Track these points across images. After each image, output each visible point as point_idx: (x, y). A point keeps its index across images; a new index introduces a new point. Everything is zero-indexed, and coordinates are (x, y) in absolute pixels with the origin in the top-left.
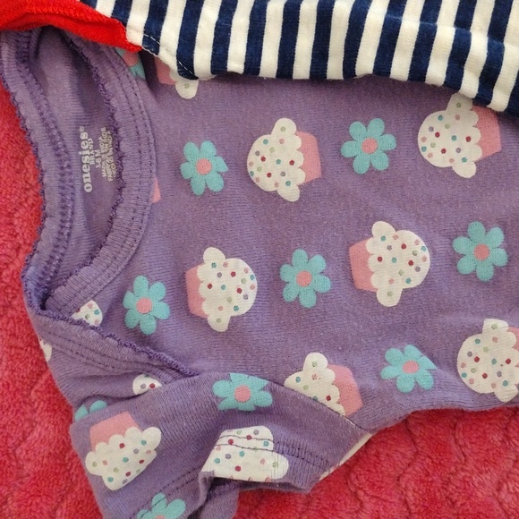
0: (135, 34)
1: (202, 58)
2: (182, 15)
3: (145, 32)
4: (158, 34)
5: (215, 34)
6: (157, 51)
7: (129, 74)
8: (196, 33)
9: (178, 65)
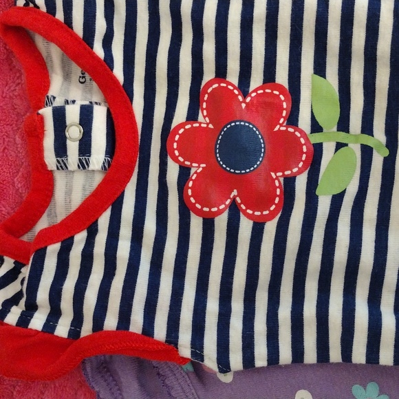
0: (185, 350)
1: (236, 360)
2: (216, 328)
3: (192, 348)
4: (201, 348)
5: (243, 341)
6: (203, 361)
7: (182, 372)
8: (229, 342)
9: (219, 367)
